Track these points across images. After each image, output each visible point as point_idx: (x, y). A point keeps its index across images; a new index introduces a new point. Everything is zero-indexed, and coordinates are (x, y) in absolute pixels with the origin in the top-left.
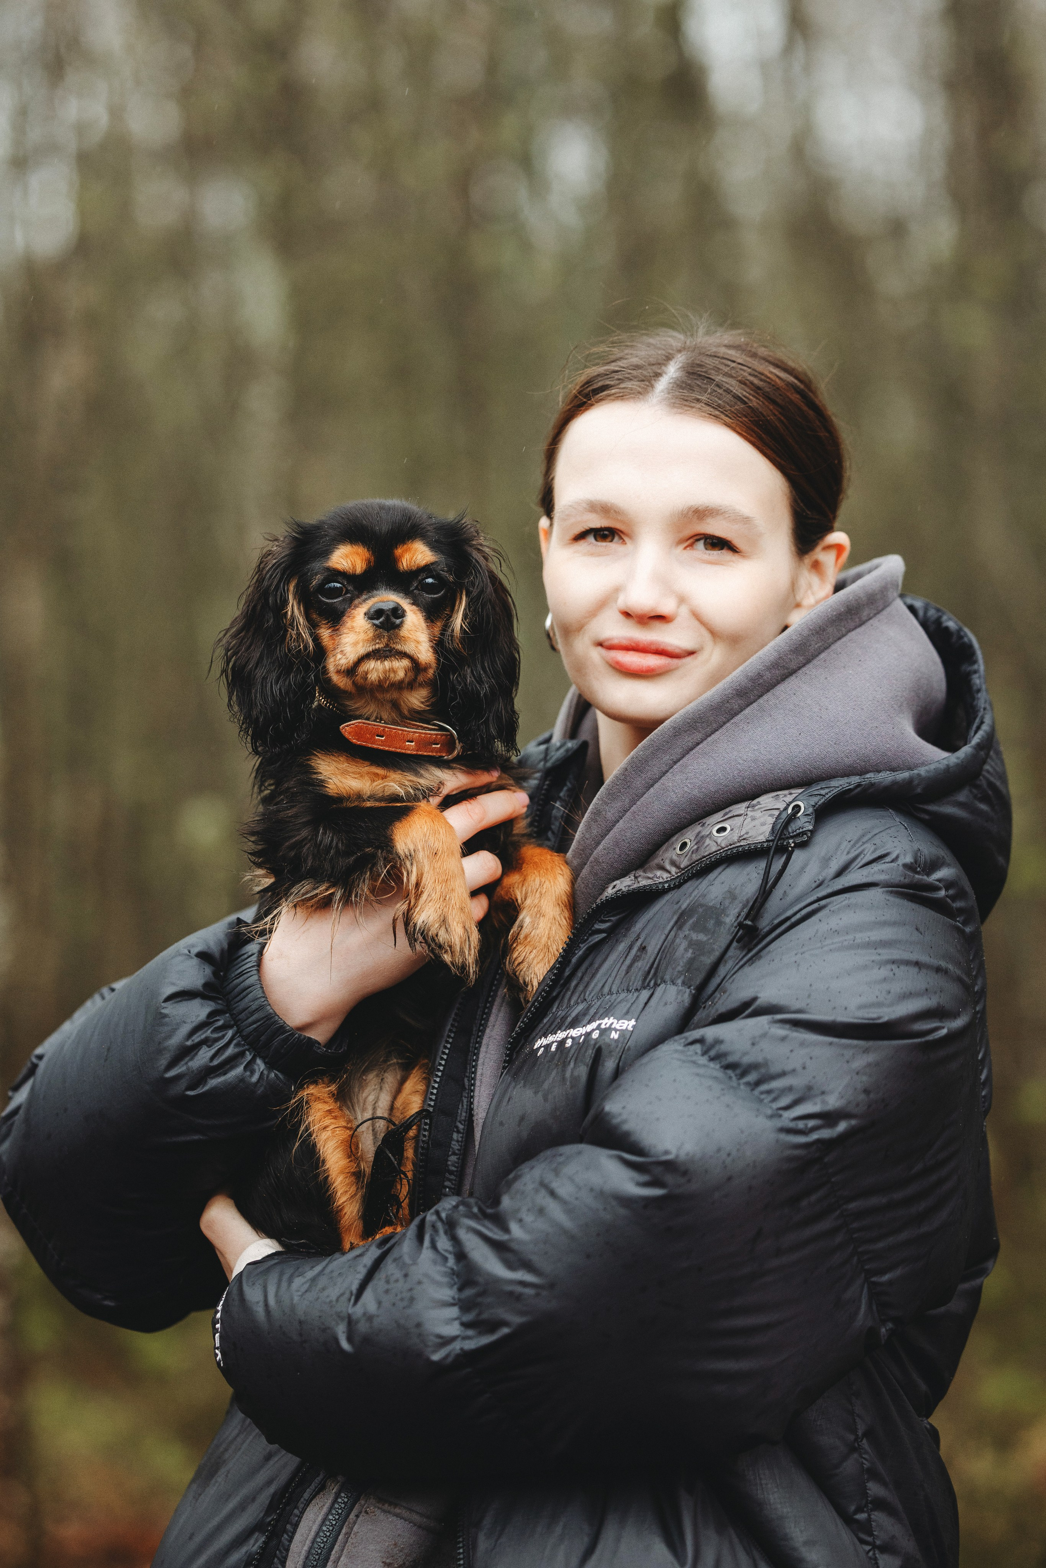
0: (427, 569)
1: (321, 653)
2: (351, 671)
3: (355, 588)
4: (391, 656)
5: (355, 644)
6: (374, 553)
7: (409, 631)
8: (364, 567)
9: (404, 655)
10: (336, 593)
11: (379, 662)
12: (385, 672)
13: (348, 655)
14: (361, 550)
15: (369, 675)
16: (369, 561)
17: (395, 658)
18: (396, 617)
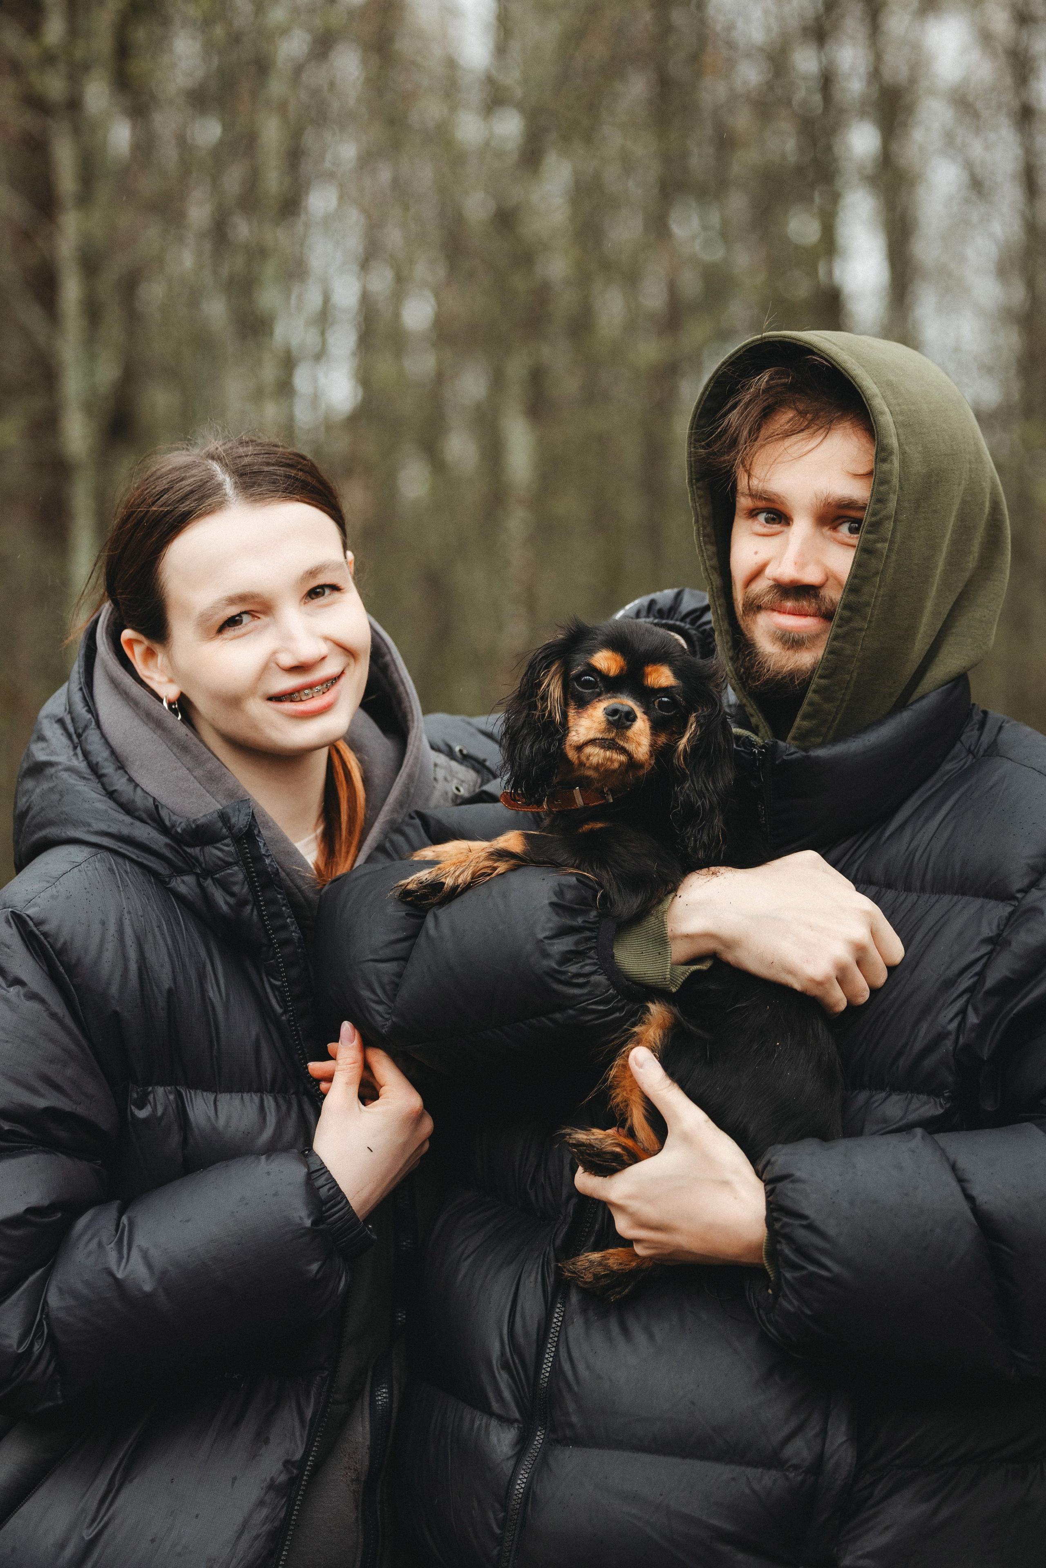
0: (665, 691)
1: (565, 727)
2: (580, 748)
3: (605, 687)
4: (612, 748)
5: (589, 729)
6: (628, 664)
7: (634, 733)
8: (617, 672)
9: (623, 750)
10: (587, 685)
11: (602, 750)
12: (605, 758)
13: (580, 734)
14: (619, 658)
15: (591, 758)
16: (622, 669)
17: (616, 751)
18: (628, 720)
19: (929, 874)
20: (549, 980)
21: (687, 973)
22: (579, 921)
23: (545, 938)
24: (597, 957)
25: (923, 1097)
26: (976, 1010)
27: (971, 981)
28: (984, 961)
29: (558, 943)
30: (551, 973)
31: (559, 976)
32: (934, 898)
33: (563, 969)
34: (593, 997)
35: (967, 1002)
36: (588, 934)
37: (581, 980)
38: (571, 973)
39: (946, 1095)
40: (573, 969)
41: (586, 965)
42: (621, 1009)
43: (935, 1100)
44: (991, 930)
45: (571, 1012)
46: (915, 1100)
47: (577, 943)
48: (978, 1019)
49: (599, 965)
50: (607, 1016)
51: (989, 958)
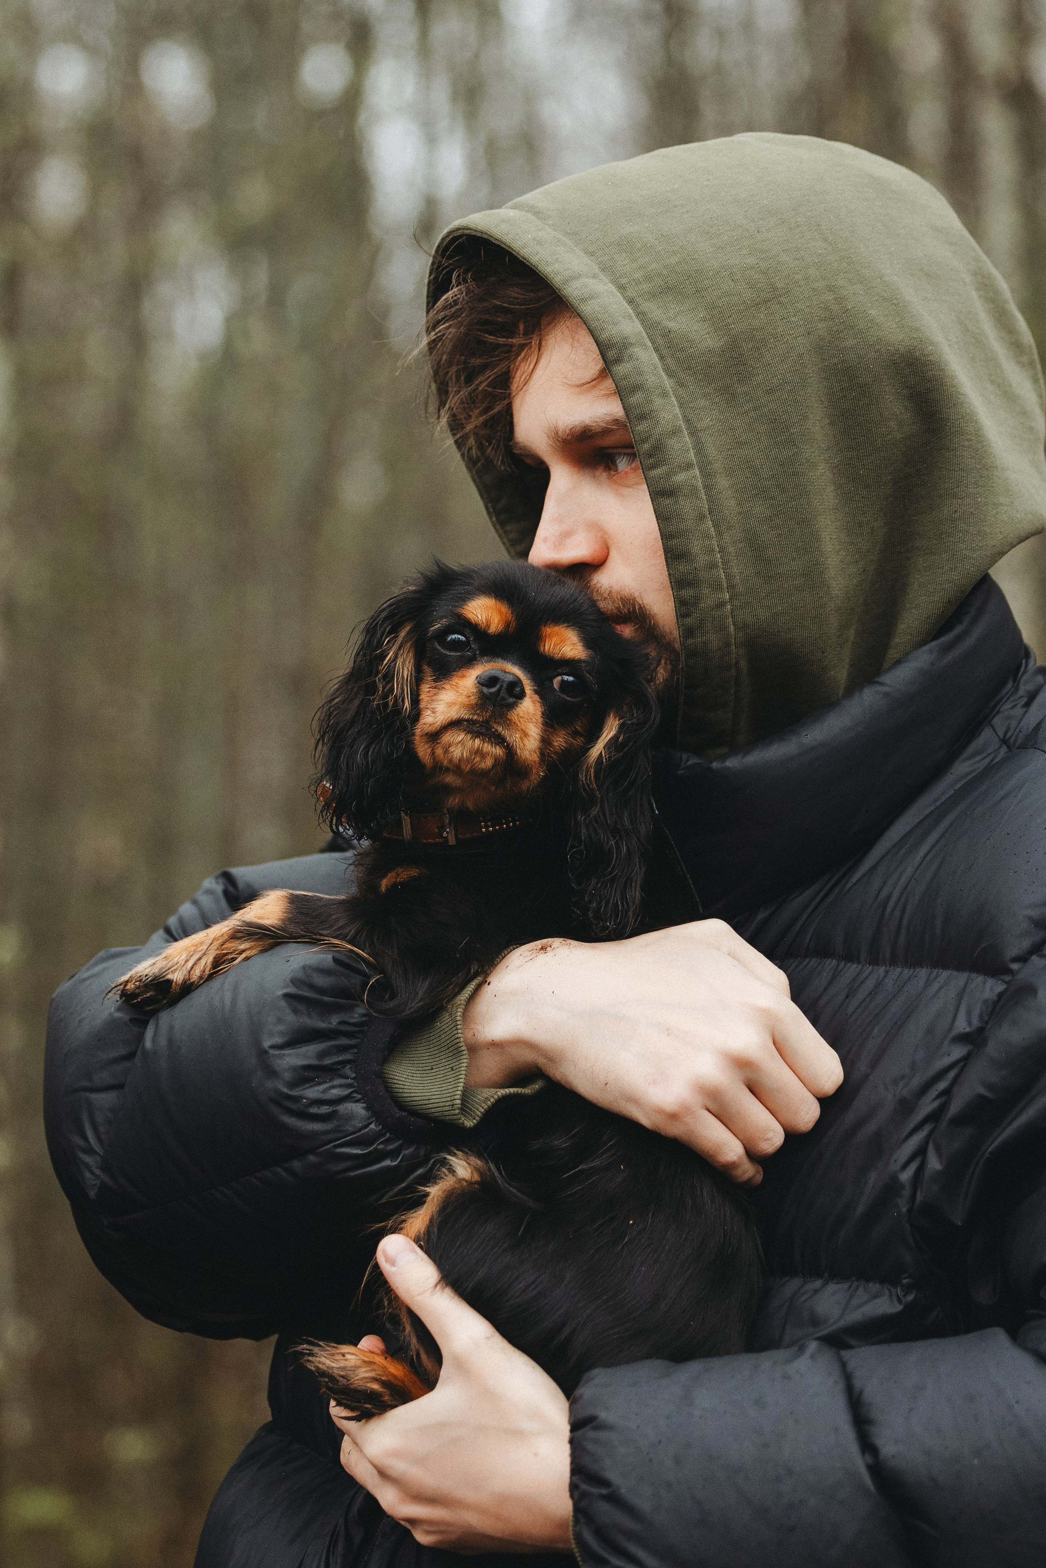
2: (434, 736)
3: (481, 648)
4: (485, 735)
5: (450, 705)
6: (518, 618)
7: (517, 718)
8: (500, 627)
9: (500, 740)
10: (454, 645)
11: (469, 736)
12: (472, 751)
13: (438, 714)
14: (504, 609)
15: (452, 749)
16: (507, 625)
17: (490, 739)
18: (512, 695)
19: (902, 938)
20: (275, 1110)
21: (492, 1100)
22: (334, 1021)
23: (273, 1047)
24: (354, 1075)
25: (874, 1287)
26: (938, 1149)
27: (936, 1104)
28: (952, 1074)
29: (289, 1055)
30: (281, 1100)
31: (289, 1104)
32: (907, 972)
33: (293, 1093)
34: (341, 1135)
35: (930, 1135)
36: (344, 1041)
37: (325, 1109)
38: (306, 1099)
39: (904, 1281)
40: (312, 1092)
41: (333, 1087)
42: (393, 1154)
43: (890, 1291)
44: (970, 1023)
45: (312, 1158)
46: (860, 1291)
47: (321, 1055)
48: (941, 1163)
49: (354, 1087)
50: (371, 1164)
51: (962, 1070)
